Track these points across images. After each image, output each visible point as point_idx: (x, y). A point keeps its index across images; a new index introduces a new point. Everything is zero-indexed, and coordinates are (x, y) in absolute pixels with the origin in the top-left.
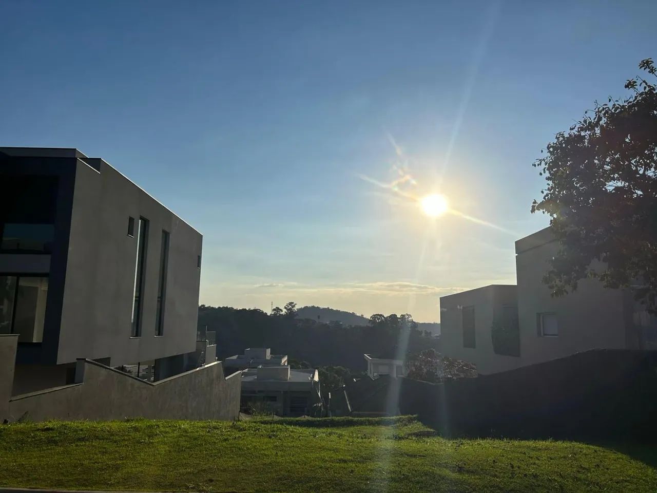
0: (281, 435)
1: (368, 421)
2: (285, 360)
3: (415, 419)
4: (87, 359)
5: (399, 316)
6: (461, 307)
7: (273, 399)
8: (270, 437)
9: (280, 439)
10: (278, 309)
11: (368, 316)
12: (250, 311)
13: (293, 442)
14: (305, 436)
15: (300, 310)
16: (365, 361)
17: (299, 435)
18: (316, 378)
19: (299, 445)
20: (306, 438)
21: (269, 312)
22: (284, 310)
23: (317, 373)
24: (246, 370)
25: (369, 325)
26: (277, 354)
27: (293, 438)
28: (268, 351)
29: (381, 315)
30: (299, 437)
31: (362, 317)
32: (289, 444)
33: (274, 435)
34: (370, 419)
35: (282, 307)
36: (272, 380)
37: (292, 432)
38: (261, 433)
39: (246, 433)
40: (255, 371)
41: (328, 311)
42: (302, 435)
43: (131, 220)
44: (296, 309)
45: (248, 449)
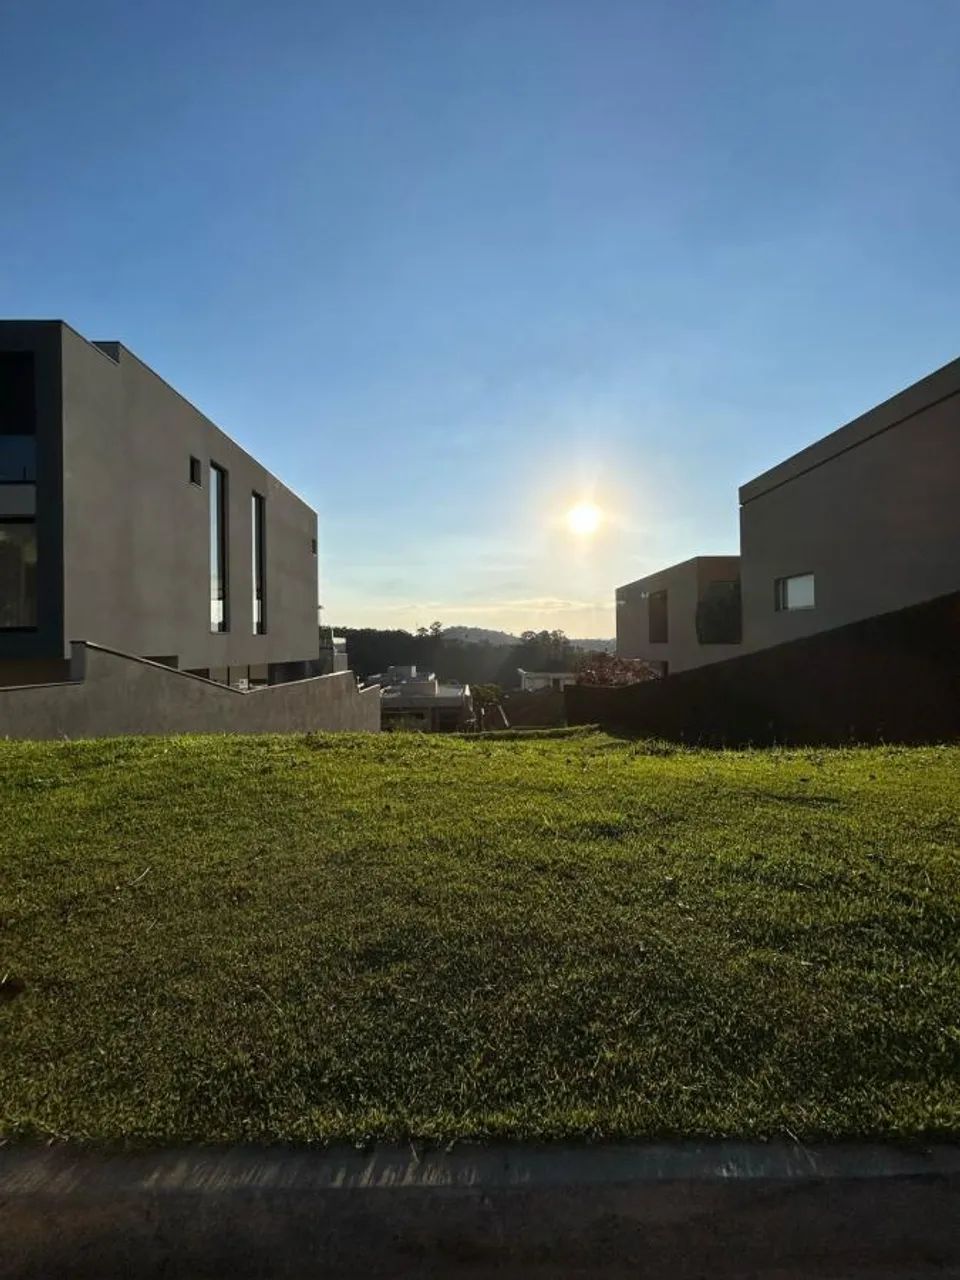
0: (410, 755)
1: (538, 734)
2: (432, 677)
3: (596, 729)
4: (89, 643)
5: (550, 632)
6: (647, 595)
7: (420, 716)
8: (382, 761)
9: (406, 765)
10: (423, 630)
11: (518, 634)
12: (394, 632)
13: (436, 769)
14: (466, 756)
15: (447, 631)
16: (519, 677)
17: (451, 753)
18: (468, 692)
19: (455, 780)
20: (469, 760)
21: (415, 633)
22: (430, 631)
23: (467, 687)
24: (389, 687)
25: (521, 643)
26: (423, 671)
27: (438, 760)
28: (414, 669)
29: (532, 633)
30: (453, 756)
31: (511, 636)
32: (427, 776)
33: (391, 756)
34: (540, 731)
35: (427, 628)
36: (417, 696)
37: (435, 746)
38: (364, 752)
39: (325, 754)
40: (398, 687)
41: (475, 631)
42: (458, 753)
43: (194, 463)
44: (442, 629)
45: (311, 795)
